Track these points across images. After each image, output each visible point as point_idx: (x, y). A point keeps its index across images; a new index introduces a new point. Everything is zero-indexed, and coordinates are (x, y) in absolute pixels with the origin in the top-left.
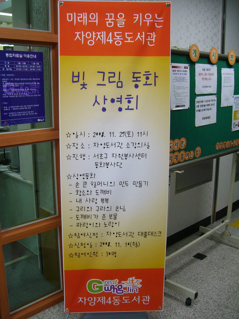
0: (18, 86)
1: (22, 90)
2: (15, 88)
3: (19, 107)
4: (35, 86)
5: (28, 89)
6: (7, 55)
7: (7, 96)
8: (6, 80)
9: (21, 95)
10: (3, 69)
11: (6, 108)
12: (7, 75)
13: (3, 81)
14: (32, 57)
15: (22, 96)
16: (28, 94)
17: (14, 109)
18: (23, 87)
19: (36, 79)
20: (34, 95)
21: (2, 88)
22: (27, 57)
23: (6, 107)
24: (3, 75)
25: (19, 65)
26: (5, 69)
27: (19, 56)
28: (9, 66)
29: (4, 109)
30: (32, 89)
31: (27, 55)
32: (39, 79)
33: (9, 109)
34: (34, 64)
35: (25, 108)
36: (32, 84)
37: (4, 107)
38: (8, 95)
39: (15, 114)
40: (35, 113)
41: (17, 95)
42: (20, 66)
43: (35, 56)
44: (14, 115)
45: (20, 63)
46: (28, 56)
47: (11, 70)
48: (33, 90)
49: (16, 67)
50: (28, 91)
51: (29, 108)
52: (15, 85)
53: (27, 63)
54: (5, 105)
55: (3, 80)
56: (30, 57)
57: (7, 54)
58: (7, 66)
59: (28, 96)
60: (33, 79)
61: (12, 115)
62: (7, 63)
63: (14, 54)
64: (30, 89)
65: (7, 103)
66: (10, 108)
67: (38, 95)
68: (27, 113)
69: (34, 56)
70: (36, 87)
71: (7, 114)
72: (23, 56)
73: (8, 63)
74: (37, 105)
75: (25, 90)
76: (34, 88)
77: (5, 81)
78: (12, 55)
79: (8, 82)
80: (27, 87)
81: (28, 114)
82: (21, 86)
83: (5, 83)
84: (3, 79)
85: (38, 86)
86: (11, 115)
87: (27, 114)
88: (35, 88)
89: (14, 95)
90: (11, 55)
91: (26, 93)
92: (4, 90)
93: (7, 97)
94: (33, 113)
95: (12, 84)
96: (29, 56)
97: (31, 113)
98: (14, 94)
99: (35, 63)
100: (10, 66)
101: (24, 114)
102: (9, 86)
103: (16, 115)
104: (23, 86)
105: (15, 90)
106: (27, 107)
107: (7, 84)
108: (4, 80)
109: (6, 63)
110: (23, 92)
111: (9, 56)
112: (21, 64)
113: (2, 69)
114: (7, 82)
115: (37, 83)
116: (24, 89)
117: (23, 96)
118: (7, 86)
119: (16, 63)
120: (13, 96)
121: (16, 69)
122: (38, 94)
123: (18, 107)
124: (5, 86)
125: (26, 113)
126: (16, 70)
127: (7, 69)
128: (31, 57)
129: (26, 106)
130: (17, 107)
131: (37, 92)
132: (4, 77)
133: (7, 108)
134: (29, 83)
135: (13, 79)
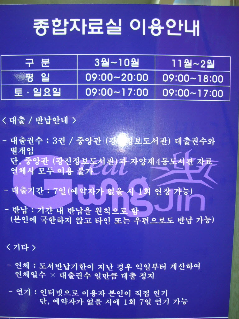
0: (91, 171)
1: (110, 192)
2: (76, 180)
3: (91, 266)
4: (188, 172)
5: (147, 191)
6: (40, 24)
7: (30, 214)
8: (27, 145)
9: (104, 215)
10: (18, 92)
11: (24, 270)
12: (34, 120)
13: (14, 150)
14: (175, 30)
15: (113, 221)
16: (143, 214)
17: (64, 275)
18: (117, 177)
19: (195, 140)
20: (175, 220)
21: (9, 180)
22: (148, 31)
23: (27, 265)
24: (14, 120)
25: (100, 71)
26: (28, 90)
27: (105, 29)
28: (45, 79)
29: (18, 274)
30: (169, 192)
31: (149, 24)
32: (211, 141)
33: (42, 274)
34: (188, 65)
35: (126, 276)
36: (171, 167)
37: (18, 265)
38: (39, 215)
39: (69, 298)
40: (177, 301)
41: (84, 215)
42: (108, 77)
43: (196, 25)
44: (65, 301)
45: (106, 63)
46: (156, 27)
47: (57, 94)
48: (175, 196)
49: (82, 80)
50: (146, 198)
51: (144, 276)
52: (75, 168)
53: (145, 63)
54: (23, 256)
55: (13, 145)
56: (164, 31)
57: (41, 21)
58: (37, 78)
59: (146, 221)
60: (179, 141)
61: (57, 301)
62: (38, 64)
63: (75, 21)
64: (158, 191)
65: (31, 248)
66: (48, 271)
67: (200, 219)
68: (134, 296)
69: (190, 27)
70: (191, 180)
71: (28, 291)
72: (125, 27)
73: (45, 62)
74: (190, 266)
75: (131, 191)
76: (182, 185)
77: (23, 150)
78: (66, 23)
79: (39, 150)
80: (142, 181)
81: (137, 302)
82: (109, 176)
83: (21, 157)
84: (15, 140)
85: (206, 176)
86: (50, 298)
87: (132, 302)
88: (188, 186)
89: (66, 215)
90: (62, 27)
91: (131, 207)
92: (16, 190)
93: (34, 219)
94: (163, 297)
95: (60, 160)
96: (160, 28)
97: (152, 296)
98: (71, 210)
99: (194, 60)
100: (55, 78)
101: (118, 302)
102: (41, 172)
103: (73, 301)
104: (121, 173)
105: (76, 191)
106: (134, 270)
107: (33, 163)
108: (19, 146)
109: (30, 62)
110: (115, 202)
111: (50, 30)
112: (111, 66)
113: (9, 92)
114: (36, 153)
115: (201, 161)
116: (125, 189)
117: (118, 221)
118: (32, 171)
119: (88, 63)
120: (61, 220)
121: (82, 89)
122: (203, 214)
123: (89, 270)
124: (23, 170)
125: (127, 297)
126: (82, 95)
127: (37, 94)
128: (172, 31)
129: (128, 266)
130: (83, 266)
131: (195, 202)
132: (19, 131)
133: (31, 270)
134: (152, 161)
135: (67, 141)
